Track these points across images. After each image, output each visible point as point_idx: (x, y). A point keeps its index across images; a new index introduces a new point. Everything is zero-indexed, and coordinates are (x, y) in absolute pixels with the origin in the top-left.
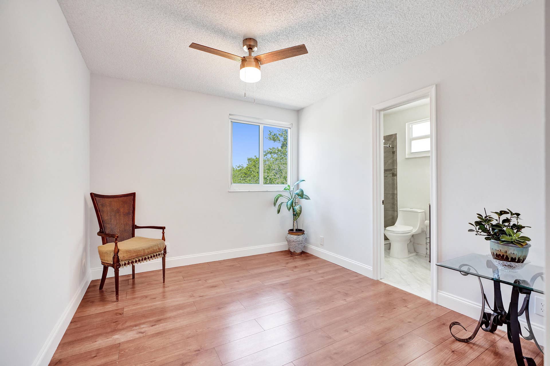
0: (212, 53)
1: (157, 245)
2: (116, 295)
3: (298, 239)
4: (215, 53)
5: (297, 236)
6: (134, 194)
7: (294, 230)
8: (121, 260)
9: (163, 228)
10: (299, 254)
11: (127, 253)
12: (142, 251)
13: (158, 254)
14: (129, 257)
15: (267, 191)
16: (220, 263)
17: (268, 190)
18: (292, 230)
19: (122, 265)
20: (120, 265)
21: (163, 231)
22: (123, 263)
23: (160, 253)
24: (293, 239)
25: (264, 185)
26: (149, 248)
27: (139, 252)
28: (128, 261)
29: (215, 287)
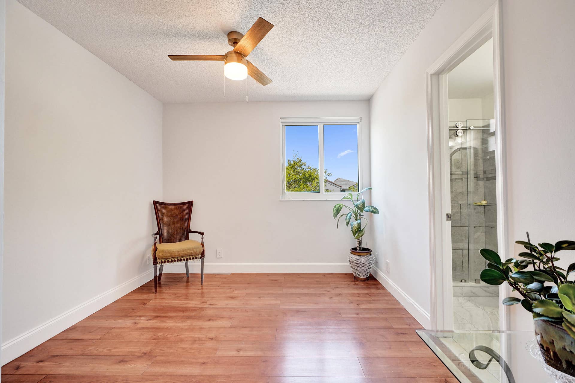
0: (197, 60)
1: (193, 249)
2: (155, 287)
3: (358, 261)
4: (201, 59)
5: (358, 257)
6: (191, 203)
7: (357, 249)
8: (158, 259)
9: (202, 234)
10: (363, 279)
11: (162, 253)
12: (176, 252)
13: (195, 257)
14: (164, 257)
15: (326, 200)
16: (268, 275)
17: (328, 200)
18: (355, 249)
19: (159, 262)
20: (157, 263)
21: (202, 236)
22: (160, 261)
23: (197, 257)
24: (352, 260)
25: (325, 193)
26: (183, 251)
27: (173, 253)
28: (165, 260)
29: (235, 298)
